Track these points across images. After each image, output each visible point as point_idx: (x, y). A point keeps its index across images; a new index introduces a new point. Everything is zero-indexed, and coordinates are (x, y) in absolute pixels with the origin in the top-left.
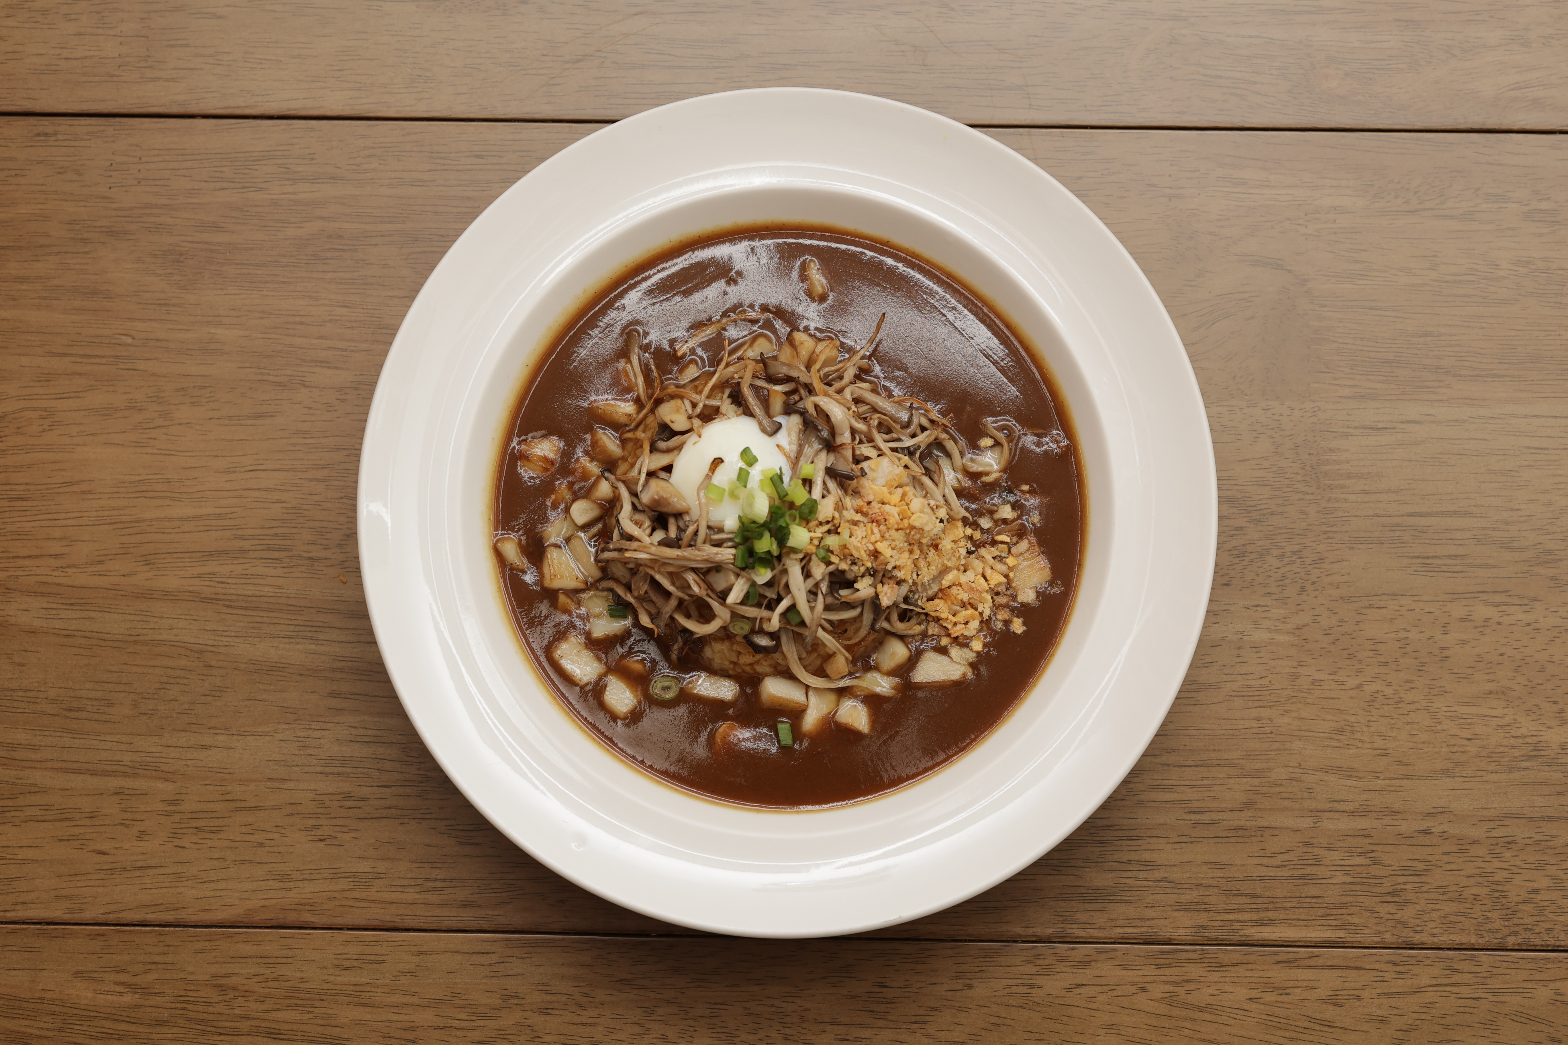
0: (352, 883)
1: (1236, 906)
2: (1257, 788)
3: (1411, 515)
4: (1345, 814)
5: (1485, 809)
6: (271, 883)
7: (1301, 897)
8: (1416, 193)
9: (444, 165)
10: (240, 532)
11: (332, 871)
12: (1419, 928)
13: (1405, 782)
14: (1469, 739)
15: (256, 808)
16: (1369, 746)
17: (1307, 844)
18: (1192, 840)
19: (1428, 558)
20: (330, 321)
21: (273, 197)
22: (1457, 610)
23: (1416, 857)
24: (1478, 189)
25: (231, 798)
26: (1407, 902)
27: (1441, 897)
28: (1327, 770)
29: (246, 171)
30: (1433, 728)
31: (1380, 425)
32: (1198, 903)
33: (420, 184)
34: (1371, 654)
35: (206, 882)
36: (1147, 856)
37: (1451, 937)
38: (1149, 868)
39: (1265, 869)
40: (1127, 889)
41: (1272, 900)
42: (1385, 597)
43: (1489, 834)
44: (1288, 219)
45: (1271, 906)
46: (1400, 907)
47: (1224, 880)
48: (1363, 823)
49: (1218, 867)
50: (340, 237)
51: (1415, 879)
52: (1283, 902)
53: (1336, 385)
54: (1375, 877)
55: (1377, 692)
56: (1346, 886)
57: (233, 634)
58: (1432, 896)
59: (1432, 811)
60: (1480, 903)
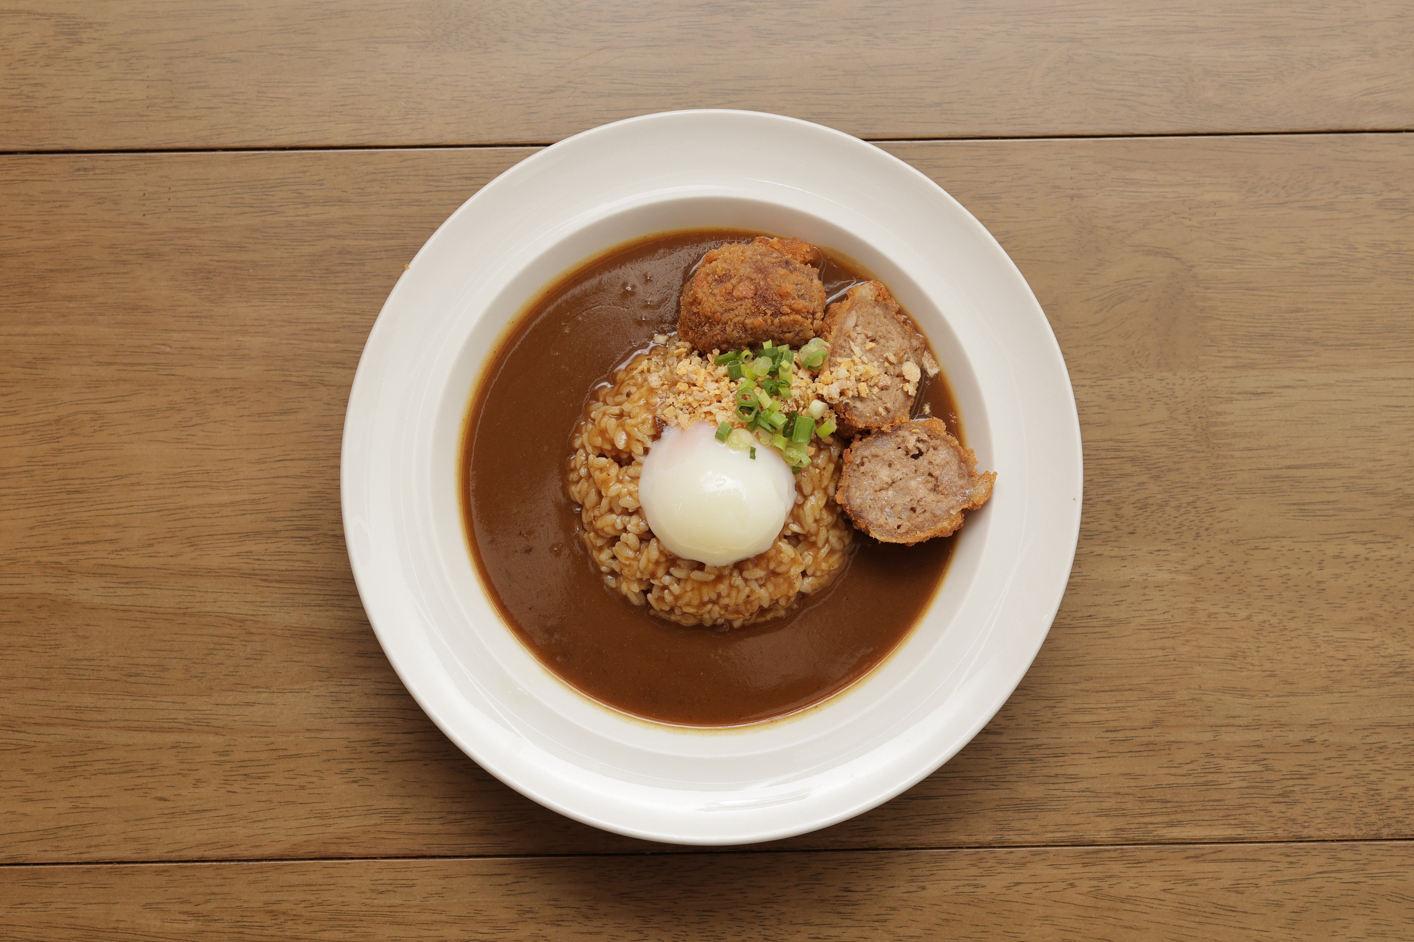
0: (384, 818)
1: (1149, 811)
2: (1165, 708)
3: (1288, 467)
4: (1240, 728)
5: (1360, 719)
6: (313, 820)
7: (1204, 801)
8: (1284, 187)
9: (438, 186)
10: (272, 515)
11: (366, 808)
12: (1306, 824)
13: (1291, 699)
14: (1344, 660)
15: (297, 756)
16: (1259, 668)
17: (1208, 755)
18: (1110, 755)
19: (1304, 504)
20: (344, 327)
21: (289, 219)
22: (1331, 549)
23: (1301, 763)
24: (1337, 183)
25: (275, 748)
26: (1295, 802)
27: (1324, 797)
28: (1224, 691)
29: (264, 197)
30: (1313, 651)
31: (1260, 391)
32: (1116, 810)
33: (418, 204)
34: (1258, 589)
35: (255, 821)
36: (1071, 770)
37: (1334, 830)
38: (1073, 780)
39: (1173, 778)
40: (1055, 799)
41: (1180, 804)
42: (1268, 540)
43: (1364, 741)
44: (1175, 213)
45: (1179, 809)
46: (1290, 807)
47: (1138, 788)
48: (1256, 735)
49: (1133, 777)
50: (349, 253)
51: (1302, 781)
52: (1190, 806)
53: (1219, 357)
54: (1268, 781)
55: (1264, 622)
56: (1243, 790)
57: (270, 604)
58: (1317, 796)
59: (1315, 722)
60: (1358, 800)
